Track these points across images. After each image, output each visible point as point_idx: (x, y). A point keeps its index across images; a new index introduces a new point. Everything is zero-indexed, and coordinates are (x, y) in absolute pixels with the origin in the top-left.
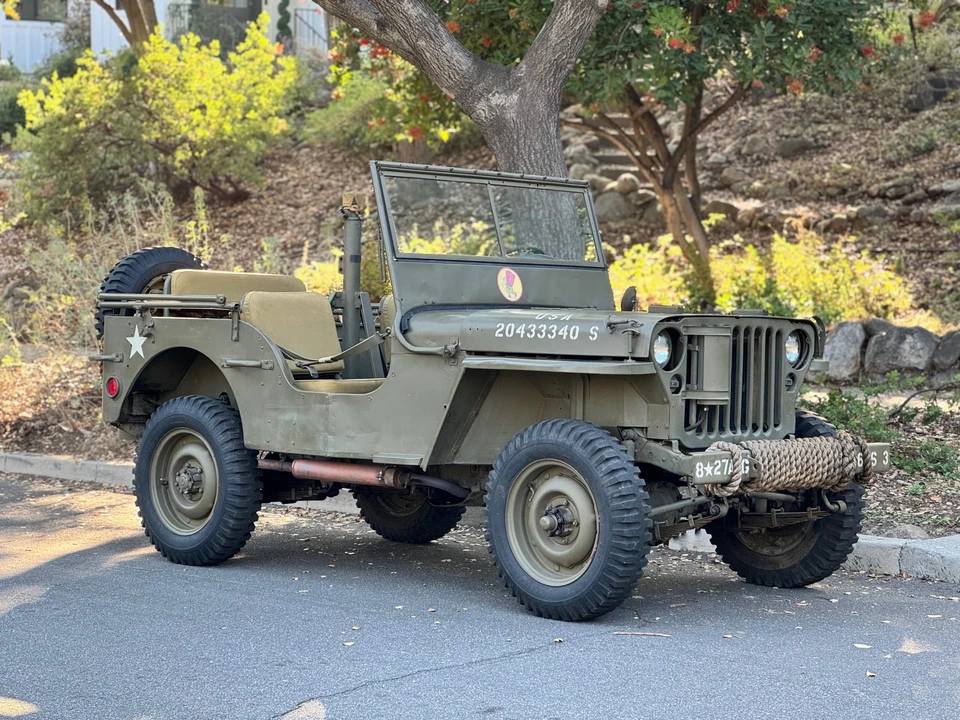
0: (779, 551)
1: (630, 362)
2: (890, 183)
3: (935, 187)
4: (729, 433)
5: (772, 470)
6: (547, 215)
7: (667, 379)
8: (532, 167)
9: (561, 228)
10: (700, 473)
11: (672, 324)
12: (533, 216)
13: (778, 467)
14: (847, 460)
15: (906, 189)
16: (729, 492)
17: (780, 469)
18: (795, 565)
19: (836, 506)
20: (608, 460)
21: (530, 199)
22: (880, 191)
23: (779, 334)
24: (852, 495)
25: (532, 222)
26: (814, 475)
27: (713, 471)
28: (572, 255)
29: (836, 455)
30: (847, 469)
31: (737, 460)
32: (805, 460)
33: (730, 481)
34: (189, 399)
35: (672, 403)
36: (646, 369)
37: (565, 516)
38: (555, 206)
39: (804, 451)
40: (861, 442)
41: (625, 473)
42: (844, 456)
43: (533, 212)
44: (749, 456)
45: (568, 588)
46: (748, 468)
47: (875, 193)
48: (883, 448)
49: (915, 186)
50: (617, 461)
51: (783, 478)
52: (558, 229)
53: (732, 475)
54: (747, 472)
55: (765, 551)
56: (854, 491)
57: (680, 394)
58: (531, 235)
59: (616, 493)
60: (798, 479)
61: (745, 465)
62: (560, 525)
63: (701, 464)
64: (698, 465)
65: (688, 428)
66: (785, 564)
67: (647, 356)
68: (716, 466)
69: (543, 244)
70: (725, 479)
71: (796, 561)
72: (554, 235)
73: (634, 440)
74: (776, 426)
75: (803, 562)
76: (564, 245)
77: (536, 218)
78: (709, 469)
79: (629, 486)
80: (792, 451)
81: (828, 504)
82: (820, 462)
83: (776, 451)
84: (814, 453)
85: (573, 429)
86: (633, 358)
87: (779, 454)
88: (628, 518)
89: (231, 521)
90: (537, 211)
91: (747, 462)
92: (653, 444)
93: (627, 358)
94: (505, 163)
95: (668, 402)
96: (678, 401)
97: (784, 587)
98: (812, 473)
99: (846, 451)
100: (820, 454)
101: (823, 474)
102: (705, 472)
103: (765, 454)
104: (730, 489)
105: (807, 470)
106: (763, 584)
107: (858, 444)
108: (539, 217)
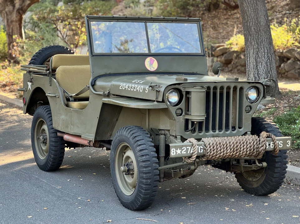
0: (255, 180)
1: (155, 103)
4: (211, 132)
5: (215, 151)
6: (254, 24)
7: (173, 110)
8: (249, 4)
9: (260, 30)
10: (173, 153)
11: (177, 86)
12: (248, 24)
13: (219, 149)
14: (260, 145)
16: (191, 160)
17: (220, 150)
18: (258, 187)
19: (261, 165)
20: (140, 145)
21: (247, 18)
23: (241, 89)
24: (280, 158)
25: (248, 27)
26: (241, 152)
27: (181, 152)
28: (264, 40)
29: (254, 144)
30: (260, 150)
31: (194, 147)
32: (236, 146)
33: (192, 156)
34: (42, 107)
35: (177, 121)
36: (162, 106)
37: (130, 167)
38: (258, 20)
39: (235, 142)
40: (272, 137)
41: (147, 151)
42: (259, 144)
43: (248, 23)
44: (203, 145)
45: (130, 197)
46: (202, 150)
48: (287, 139)
50: (144, 146)
51: (222, 154)
52: (258, 29)
53: (193, 153)
54: (202, 152)
55: (250, 179)
56: (281, 156)
57: (182, 116)
58: (247, 32)
59: (141, 159)
60: (231, 154)
61: (201, 149)
62: (129, 170)
63: (174, 149)
64: (172, 149)
65: (187, 131)
66: (255, 186)
67: (161, 101)
68: (183, 150)
69: (252, 36)
70: (189, 155)
71: (258, 185)
72: (256, 32)
73: (165, 135)
74: (240, 128)
75: (261, 185)
76: (261, 36)
77: (249, 25)
78: (179, 151)
79: (147, 157)
80: (228, 142)
81: (257, 164)
82: (245, 147)
83: (218, 143)
84: (242, 142)
85: (131, 131)
86: (157, 101)
87: (220, 144)
88: (145, 170)
89: (52, 156)
90: (250, 22)
91: (202, 147)
92: (171, 137)
93: (155, 101)
94: (239, 3)
95: (175, 120)
96: (181, 119)
97: (256, 195)
98: (240, 151)
99: (261, 141)
100: (245, 143)
101: (247, 152)
102: (176, 152)
103: (211, 144)
104: (191, 159)
105: (237, 150)
106: (249, 193)
107: (271, 138)
108: (251, 25)
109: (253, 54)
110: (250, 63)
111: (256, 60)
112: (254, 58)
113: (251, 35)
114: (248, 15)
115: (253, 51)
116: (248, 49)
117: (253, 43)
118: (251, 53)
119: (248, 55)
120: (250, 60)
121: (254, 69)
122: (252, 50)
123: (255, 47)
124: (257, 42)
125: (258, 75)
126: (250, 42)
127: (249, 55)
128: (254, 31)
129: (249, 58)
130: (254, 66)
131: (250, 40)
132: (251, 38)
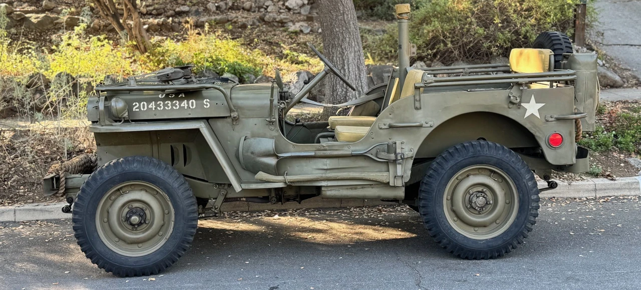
2: (151, 8)
3: (177, 9)
15: (163, 11)
22: (147, 12)
47: (145, 12)
49: (166, 9)
109: (355, 59)
110: (349, 72)
111: (358, 67)
112: (355, 65)
113: (350, 33)
114: (345, 5)
115: (355, 54)
116: (346, 53)
117: (353, 44)
118: (351, 59)
119: (345, 62)
120: (349, 68)
121: (356, 80)
122: (353, 54)
123: (356, 49)
124: (357, 42)
125: (362, 88)
126: (349, 43)
127: (348, 61)
128: (353, 26)
129: (348, 65)
130: (356, 76)
131: (349, 40)
132: (350, 38)
